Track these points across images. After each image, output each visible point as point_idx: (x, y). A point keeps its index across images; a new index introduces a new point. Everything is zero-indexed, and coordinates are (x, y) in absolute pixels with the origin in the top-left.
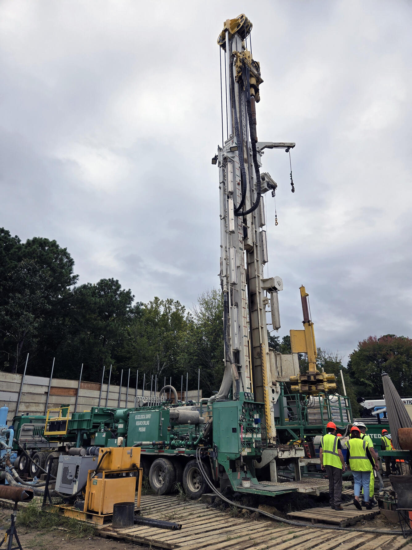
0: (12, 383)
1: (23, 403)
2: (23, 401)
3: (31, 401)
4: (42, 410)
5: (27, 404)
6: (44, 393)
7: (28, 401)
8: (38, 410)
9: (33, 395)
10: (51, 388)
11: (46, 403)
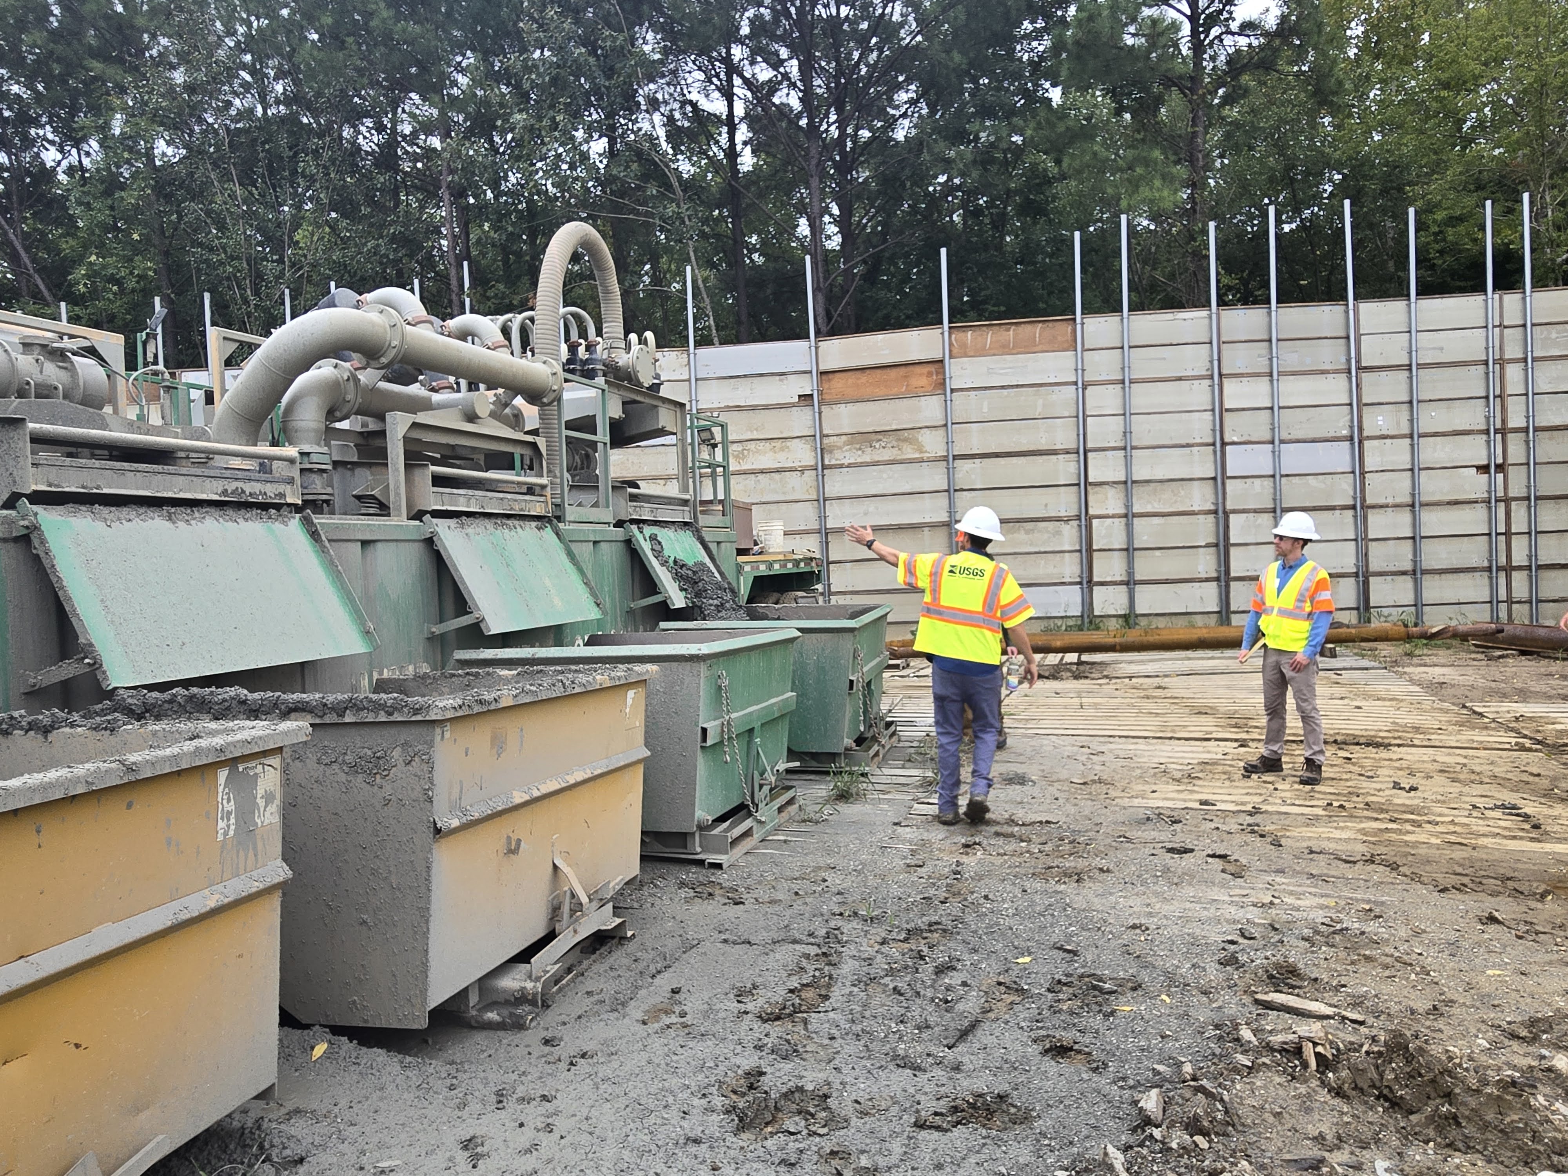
4: (804, 463)
6: (796, 399)
8: (790, 464)
10: (824, 377)
11: (814, 436)
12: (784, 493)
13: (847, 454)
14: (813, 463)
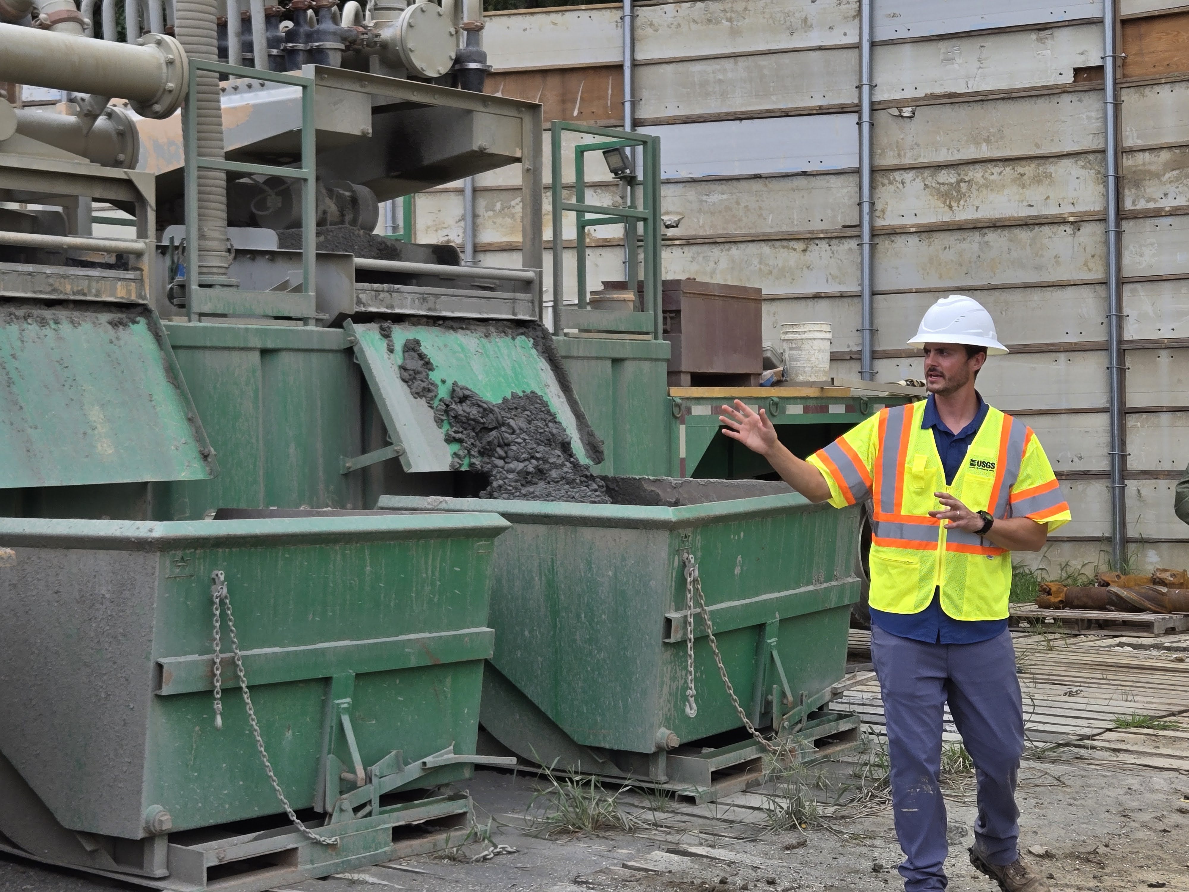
0: (786, 59)
1: (908, 176)
2: (907, 161)
3: (971, 153)
4: (1080, 208)
5: (947, 177)
6: (1068, 78)
7: (943, 156)
8: (1052, 210)
9: (978, 110)
10: (1131, 31)
11: (1103, 151)
12: (1038, 268)
13: (1171, 189)
14: (1098, 207)
